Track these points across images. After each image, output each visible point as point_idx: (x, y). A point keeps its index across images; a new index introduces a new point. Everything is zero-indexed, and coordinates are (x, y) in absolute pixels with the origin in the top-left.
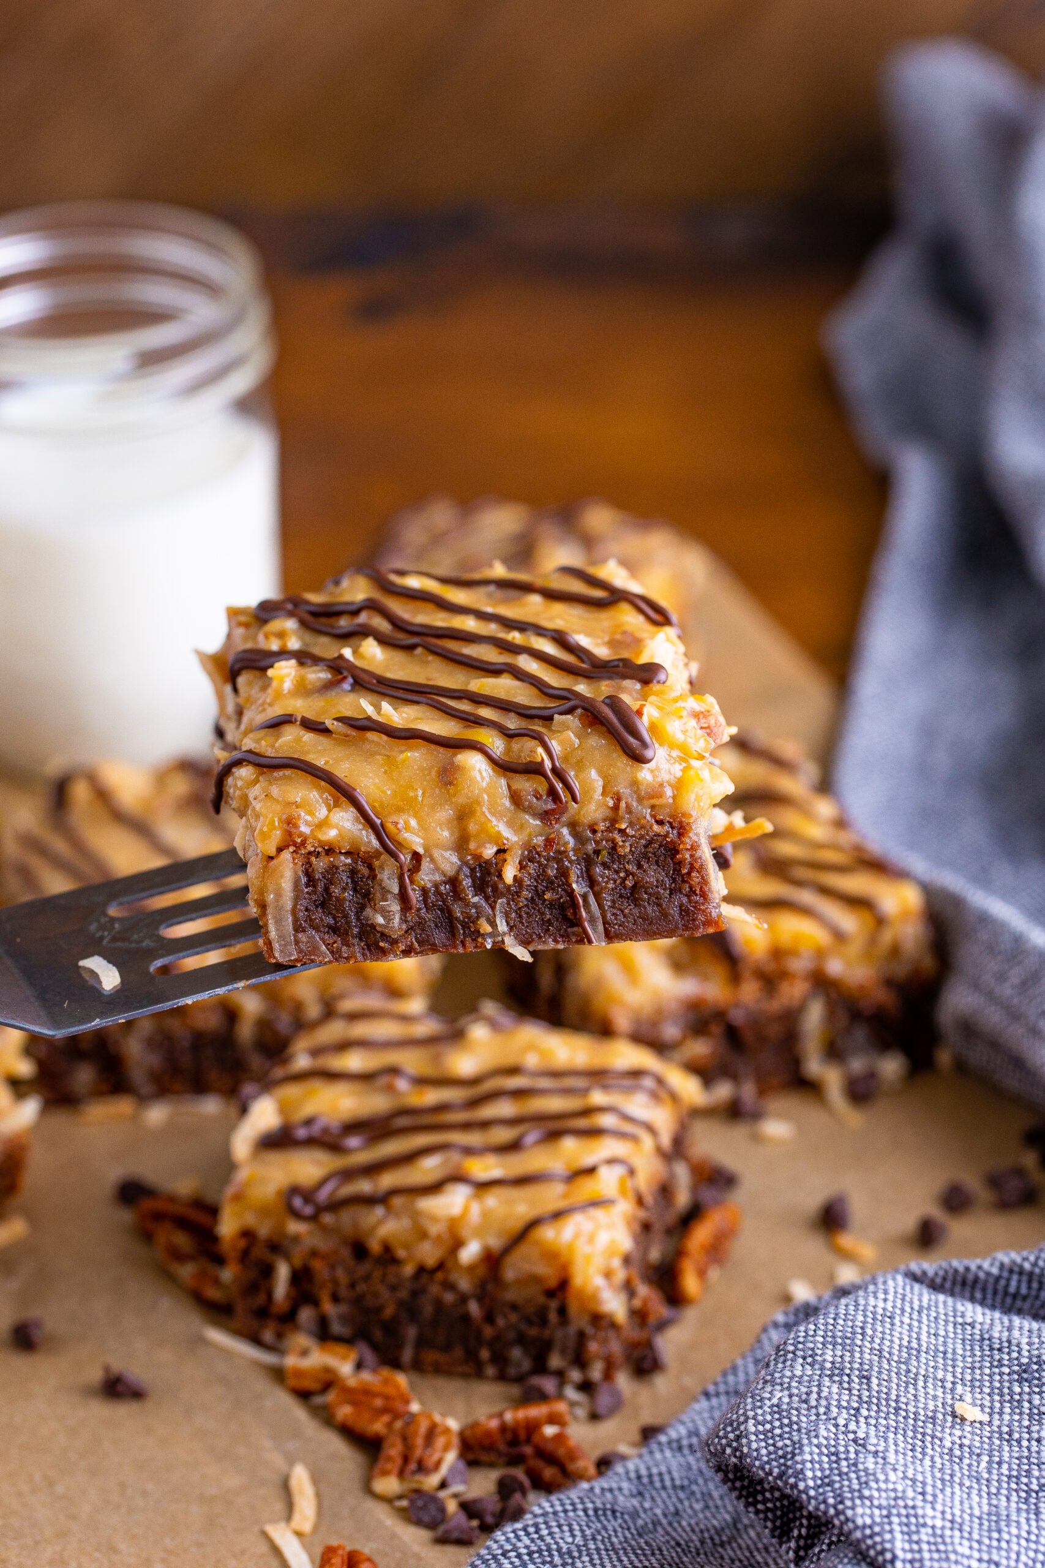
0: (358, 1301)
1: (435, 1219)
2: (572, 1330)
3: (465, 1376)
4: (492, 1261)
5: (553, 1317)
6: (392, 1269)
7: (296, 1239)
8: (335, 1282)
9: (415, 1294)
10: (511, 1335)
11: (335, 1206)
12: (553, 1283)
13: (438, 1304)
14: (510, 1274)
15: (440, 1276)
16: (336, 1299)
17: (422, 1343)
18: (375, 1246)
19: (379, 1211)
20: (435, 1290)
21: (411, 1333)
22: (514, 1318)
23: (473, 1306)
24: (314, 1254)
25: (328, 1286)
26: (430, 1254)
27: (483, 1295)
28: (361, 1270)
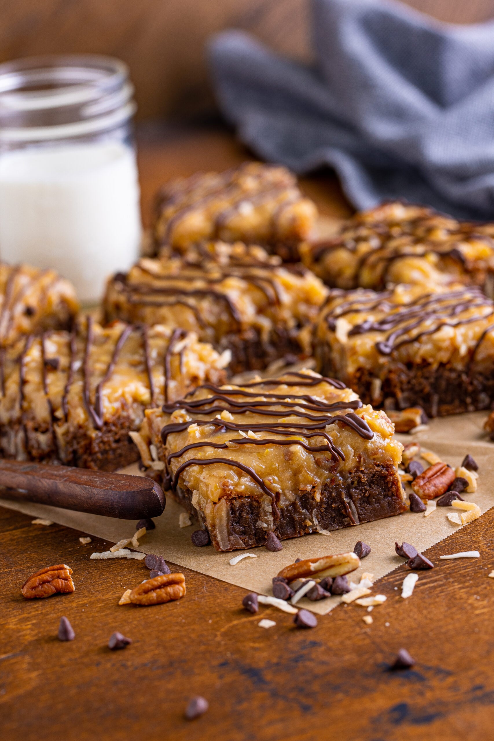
0: (412, 389)
1: (443, 340)
3: (460, 414)
4: (472, 352)
6: (425, 370)
7: (382, 366)
8: (401, 382)
9: (438, 378)
10: (480, 387)
11: (397, 347)
13: (448, 380)
14: (480, 356)
15: (448, 366)
16: (402, 390)
17: (441, 402)
18: (418, 360)
19: (416, 345)
20: (447, 374)
21: (436, 398)
22: (481, 378)
23: (464, 377)
24: (390, 371)
25: (398, 385)
26: (444, 356)
27: (468, 371)
28: (412, 374)
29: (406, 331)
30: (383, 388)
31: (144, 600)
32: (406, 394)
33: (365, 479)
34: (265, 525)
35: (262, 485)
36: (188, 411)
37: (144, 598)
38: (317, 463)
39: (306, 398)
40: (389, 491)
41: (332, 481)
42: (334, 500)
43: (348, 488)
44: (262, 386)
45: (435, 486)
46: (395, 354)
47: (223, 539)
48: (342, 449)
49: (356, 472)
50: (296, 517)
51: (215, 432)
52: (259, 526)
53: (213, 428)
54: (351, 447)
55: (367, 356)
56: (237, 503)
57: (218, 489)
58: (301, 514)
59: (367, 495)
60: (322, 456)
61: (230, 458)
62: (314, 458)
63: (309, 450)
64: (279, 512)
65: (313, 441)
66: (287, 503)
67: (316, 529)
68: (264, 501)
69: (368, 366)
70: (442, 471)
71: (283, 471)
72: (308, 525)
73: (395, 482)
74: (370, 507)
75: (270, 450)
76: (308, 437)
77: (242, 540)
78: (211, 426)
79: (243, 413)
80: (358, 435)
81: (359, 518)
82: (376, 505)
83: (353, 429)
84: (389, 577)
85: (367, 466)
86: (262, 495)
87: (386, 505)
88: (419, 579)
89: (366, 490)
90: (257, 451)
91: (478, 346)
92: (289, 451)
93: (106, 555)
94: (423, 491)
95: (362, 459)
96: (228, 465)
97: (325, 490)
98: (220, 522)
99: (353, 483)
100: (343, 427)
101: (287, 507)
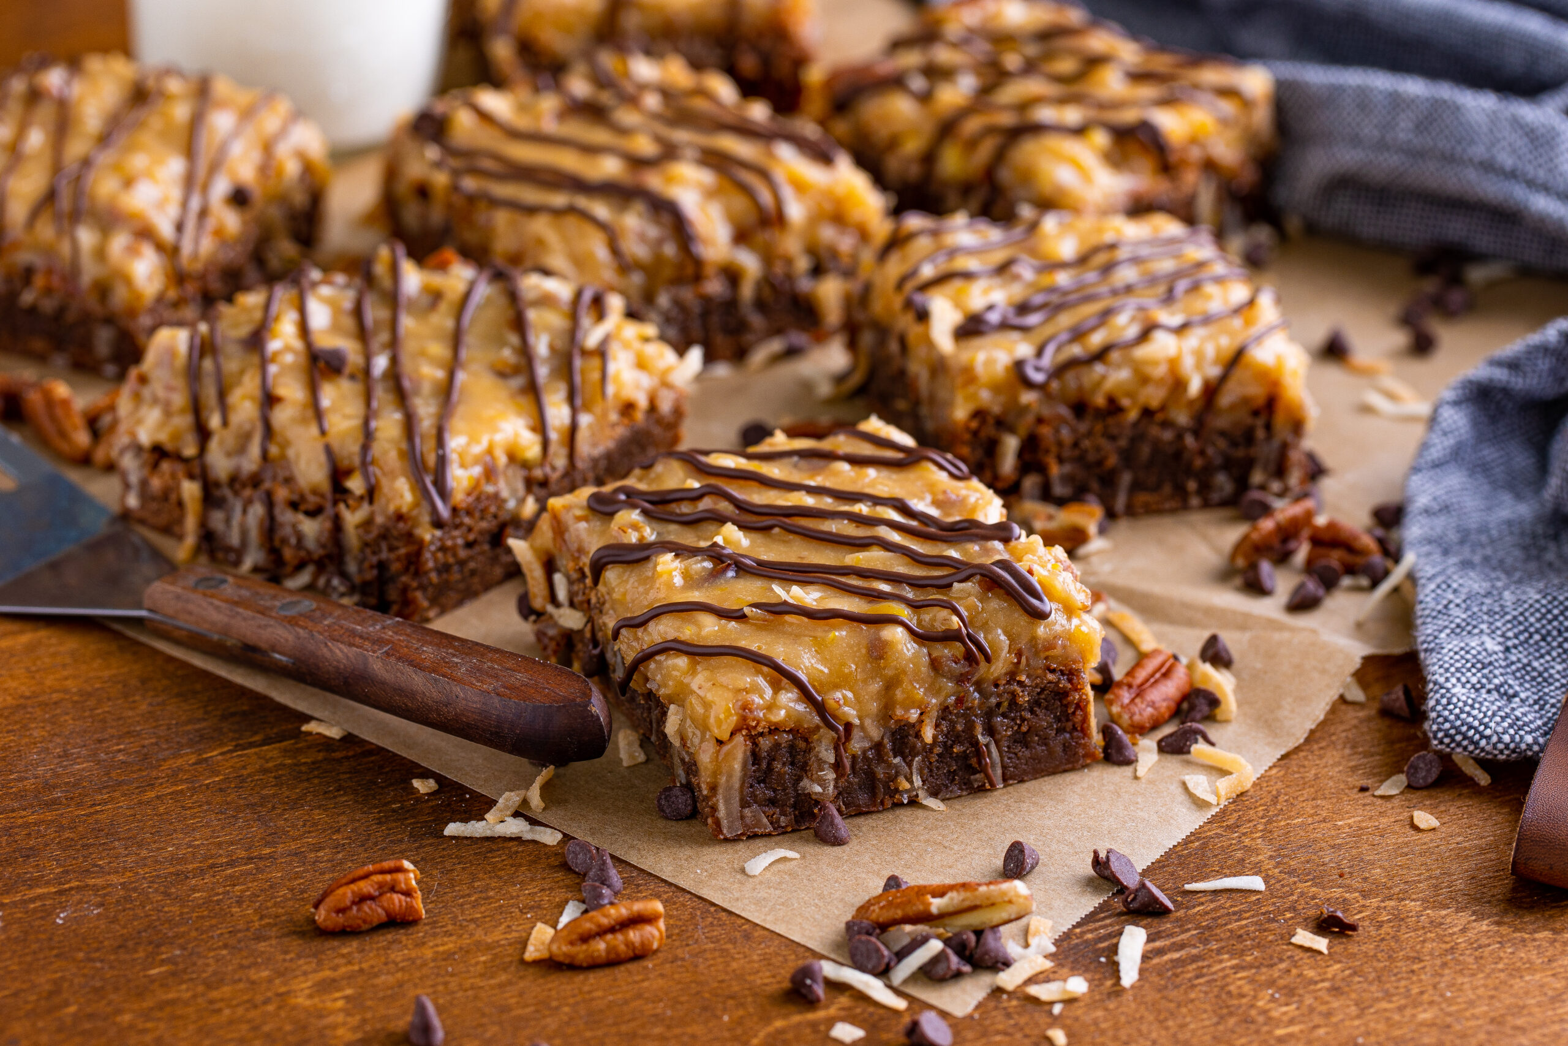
0: (1081, 459)
1: (1155, 363)
2: (1276, 443)
3: (1173, 511)
4: (1211, 390)
5: (1260, 434)
6: (1111, 421)
7: (1025, 409)
8: (1060, 444)
9: (1137, 438)
10: (1218, 461)
11: (1060, 371)
12: (1261, 401)
13: (1157, 445)
14: (1226, 399)
15: (1159, 417)
16: (1061, 460)
17: (1136, 486)
18: (1100, 401)
19: (1099, 369)
20: (1155, 431)
21: (1126, 478)
22: (1222, 444)
23: (1189, 441)
24: (1040, 420)
25: (1054, 449)
26: (1154, 396)
27: (1199, 427)
28: (1083, 427)
29: (1078, 334)
30: (1021, 454)
31: (581, 956)
32: (1067, 468)
33: (1024, 698)
34: (818, 789)
35: (820, 708)
36: (645, 512)
37: (581, 952)
38: (935, 664)
39: (898, 504)
40: (1068, 720)
41: (960, 701)
42: (957, 739)
43: (989, 714)
44: (795, 459)
45: (1152, 704)
46: (1055, 385)
47: (729, 814)
48: (985, 638)
49: (1008, 683)
50: (880, 772)
51: (715, 575)
52: (804, 789)
53: (708, 565)
54: (1006, 633)
55: (996, 388)
56: (765, 743)
57: (731, 715)
58: (890, 765)
59: (1024, 729)
60: (946, 652)
61: (754, 647)
62: (930, 655)
63: (921, 637)
64: (847, 763)
65: (927, 616)
66: (867, 745)
67: (917, 796)
68: (819, 740)
69: (996, 409)
70: (1163, 670)
71: (865, 681)
72: (901, 788)
73: (1082, 704)
74: (1027, 753)
75: (840, 634)
76: (915, 606)
77: (767, 817)
78: (703, 560)
79: (765, 529)
80: (1022, 612)
81: (1004, 774)
82: (1039, 748)
83: (1009, 593)
84: (1085, 928)
85: (1031, 672)
86: (818, 728)
87: (1059, 749)
88: (1150, 940)
89: (1023, 720)
90: (812, 634)
91: (1224, 378)
92: (879, 639)
93: (475, 829)
94: (1131, 718)
95: (1024, 659)
96: (751, 664)
97: (943, 719)
98: (728, 781)
99: (999, 705)
100: (989, 589)
101: (864, 752)
